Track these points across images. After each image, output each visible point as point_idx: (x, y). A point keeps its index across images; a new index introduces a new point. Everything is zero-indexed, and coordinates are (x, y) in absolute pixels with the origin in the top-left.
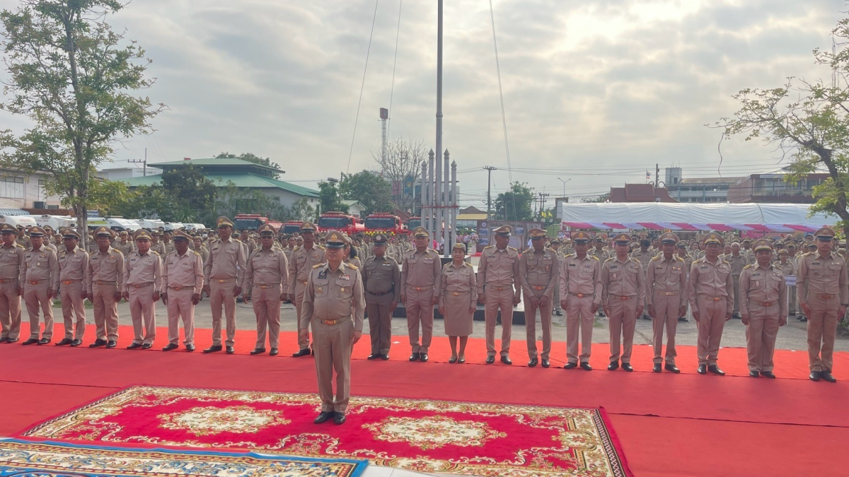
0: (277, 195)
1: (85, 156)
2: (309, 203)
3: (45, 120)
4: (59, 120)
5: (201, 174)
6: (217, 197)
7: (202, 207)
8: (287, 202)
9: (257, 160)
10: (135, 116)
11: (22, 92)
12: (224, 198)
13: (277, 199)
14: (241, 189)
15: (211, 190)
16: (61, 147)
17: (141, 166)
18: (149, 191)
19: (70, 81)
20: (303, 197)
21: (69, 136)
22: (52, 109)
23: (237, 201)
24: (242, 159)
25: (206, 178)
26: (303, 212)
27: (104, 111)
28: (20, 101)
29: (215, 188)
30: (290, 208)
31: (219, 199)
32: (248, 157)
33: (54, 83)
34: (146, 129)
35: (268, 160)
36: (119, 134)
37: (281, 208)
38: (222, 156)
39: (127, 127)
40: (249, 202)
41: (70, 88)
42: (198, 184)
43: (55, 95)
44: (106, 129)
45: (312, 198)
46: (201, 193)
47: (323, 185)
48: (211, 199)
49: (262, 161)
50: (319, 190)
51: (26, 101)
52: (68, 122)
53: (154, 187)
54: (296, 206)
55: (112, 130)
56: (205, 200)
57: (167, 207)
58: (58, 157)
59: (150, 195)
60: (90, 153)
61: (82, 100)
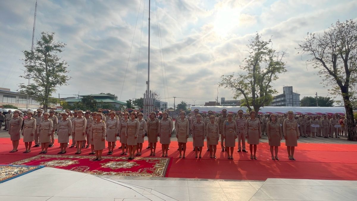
0: (115, 104)
1: (48, 91)
2: (124, 106)
3: (37, 81)
4: (41, 81)
5: (93, 98)
6: (97, 105)
7: (93, 107)
8: (117, 106)
9: (111, 95)
10: (63, 80)
11: (29, 73)
12: (99, 105)
13: (115, 105)
14: (105, 102)
15: (96, 103)
16: (41, 88)
17: (77, 96)
18: (78, 103)
19: (45, 70)
20: (122, 105)
21: (43, 85)
22: (39, 78)
23: (103, 106)
24: (107, 95)
25: (94, 99)
26: (122, 109)
27: (54, 79)
28: (28, 75)
29: (97, 102)
30: (118, 108)
31: (98, 105)
32: (109, 94)
33: (39, 71)
34: (66, 84)
35: (114, 95)
36: (58, 85)
37: (116, 108)
38: (101, 94)
39: (61, 83)
40: (106, 106)
41: (45, 72)
42: (92, 101)
43: (40, 74)
44: (54, 84)
45: (125, 105)
46: (93, 104)
47: (127, 101)
48: (96, 105)
49: (113, 95)
50: (127, 103)
51: (30, 76)
52: (43, 81)
53: (79, 102)
54: (120, 107)
55: (56, 84)
56: (94, 106)
57: (83, 108)
58: (39, 91)
59: (78, 104)
60: (50, 91)
61: (48, 75)
